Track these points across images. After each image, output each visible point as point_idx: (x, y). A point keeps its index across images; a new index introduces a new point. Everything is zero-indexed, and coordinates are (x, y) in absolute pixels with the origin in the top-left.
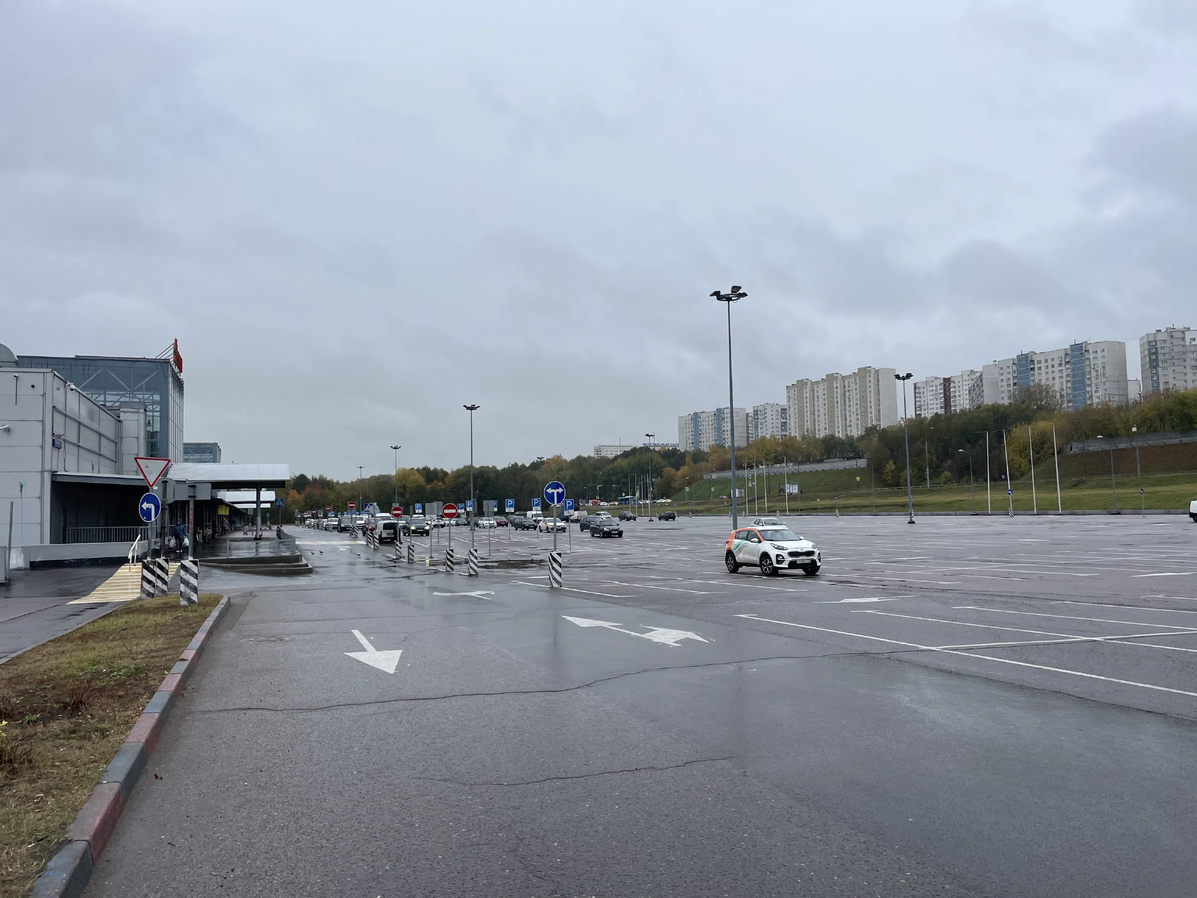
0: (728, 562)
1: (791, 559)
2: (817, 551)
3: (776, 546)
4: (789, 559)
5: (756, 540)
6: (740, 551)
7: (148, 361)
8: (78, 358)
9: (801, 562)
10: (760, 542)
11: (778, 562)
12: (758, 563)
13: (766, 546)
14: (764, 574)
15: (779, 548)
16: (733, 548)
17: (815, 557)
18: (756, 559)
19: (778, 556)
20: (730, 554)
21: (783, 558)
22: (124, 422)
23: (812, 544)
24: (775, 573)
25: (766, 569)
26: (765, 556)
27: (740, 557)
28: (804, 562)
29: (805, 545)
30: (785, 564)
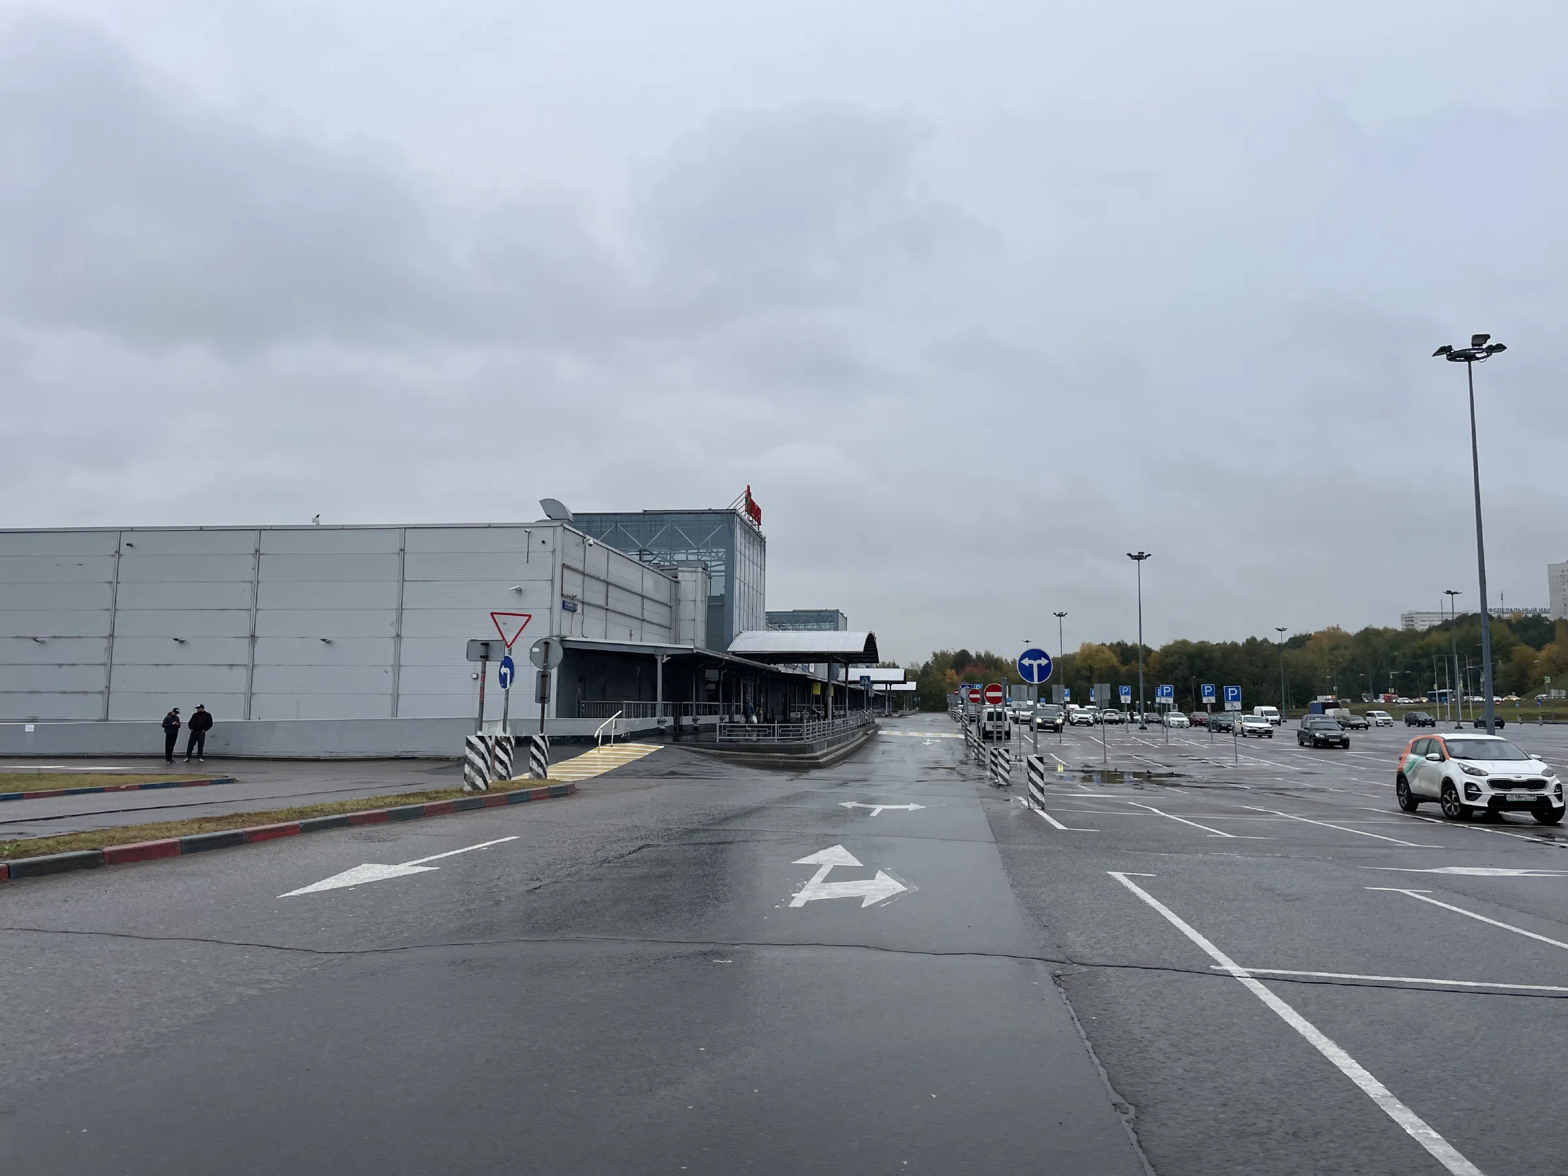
0: (1401, 792)
1: (1493, 792)
2: (1553, 781)
3: (1466, 769)
4: (1489, 793)
5: (1437, 755)
6: (1415, 774)
7: (714, 513)
8: (645, 513)
9: (1515, 799)
10: (1443, 759)
11: (1469, 796)
12: (1440, 796)
13: (1453, 769)
14: (1448, 817)
15: (1471, 772)
16: (1405, 767)
17: (1548, 792)
18: (1436, 789)
19: (1468, 785)
20: (1401, 778)
21: (1479, 790)
22: (682, 583)
23: (1543, 766)
24: (1466, 815)
25: (1450, 808)
26: (1448, 784)
27: (1417, 785)
28: (1523, 799)
29: (1533, 769)
30: (1483, 801)
